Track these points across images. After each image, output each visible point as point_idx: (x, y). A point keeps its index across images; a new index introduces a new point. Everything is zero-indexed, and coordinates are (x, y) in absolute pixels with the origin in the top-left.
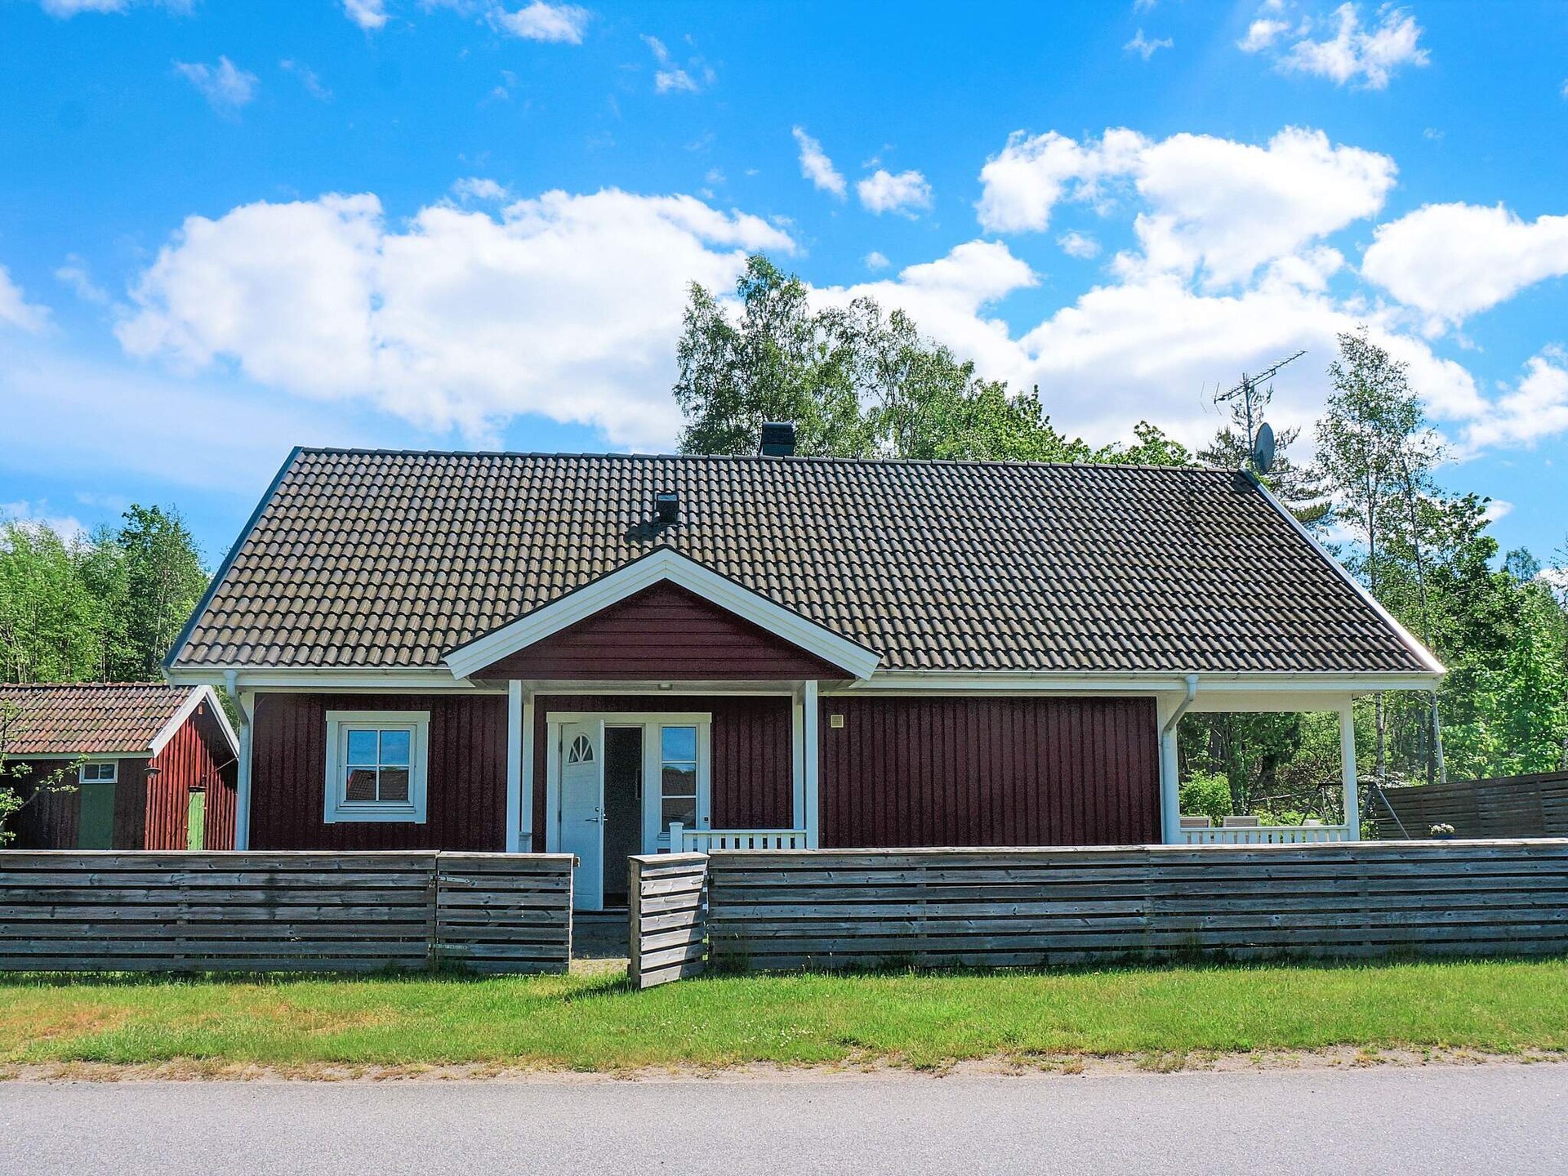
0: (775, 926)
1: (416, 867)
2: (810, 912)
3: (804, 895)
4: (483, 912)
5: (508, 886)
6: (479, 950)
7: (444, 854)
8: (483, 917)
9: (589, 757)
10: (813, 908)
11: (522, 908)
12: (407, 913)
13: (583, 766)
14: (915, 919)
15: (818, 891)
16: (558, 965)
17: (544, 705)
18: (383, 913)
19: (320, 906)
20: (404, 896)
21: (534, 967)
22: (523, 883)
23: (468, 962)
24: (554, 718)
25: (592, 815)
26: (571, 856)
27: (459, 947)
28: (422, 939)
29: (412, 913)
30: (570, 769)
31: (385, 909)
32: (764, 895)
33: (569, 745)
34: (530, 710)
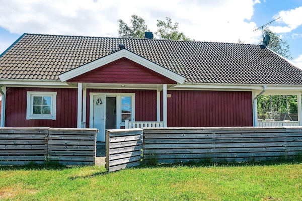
0: (166, 151)
1: (41, 133)
2: (177, 146)
3: (176, 141)
4: (65, 147)
5: (74, 138)
6: (63, 158)
7: (51, 128)
8: (65, 148)
9: (101, 103)
10: (178, 145)
11: (78, 145)
12: (38, 147)
13: (100, 106)
14: (211, 148)
15: (180, 140)
16: (91, 163)
17: (89, 91)
18: (29, 147)
19: (6, 145)
20: (37, 142)
21: (83, 164)
22: (79, 138)
23: (60, 162)
24: (91, 94)
25: (102, 118)
26: (96, 129)
27: (56, 157)
28: (44, 155)
29: (39, 147)
30: (96, 107)
31: (30, 146)
32: (162, 141)
33: (96, 101)
34: (85, 92)
